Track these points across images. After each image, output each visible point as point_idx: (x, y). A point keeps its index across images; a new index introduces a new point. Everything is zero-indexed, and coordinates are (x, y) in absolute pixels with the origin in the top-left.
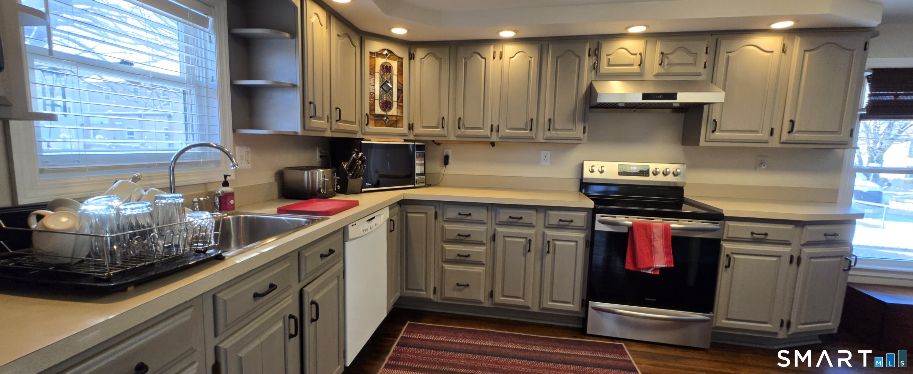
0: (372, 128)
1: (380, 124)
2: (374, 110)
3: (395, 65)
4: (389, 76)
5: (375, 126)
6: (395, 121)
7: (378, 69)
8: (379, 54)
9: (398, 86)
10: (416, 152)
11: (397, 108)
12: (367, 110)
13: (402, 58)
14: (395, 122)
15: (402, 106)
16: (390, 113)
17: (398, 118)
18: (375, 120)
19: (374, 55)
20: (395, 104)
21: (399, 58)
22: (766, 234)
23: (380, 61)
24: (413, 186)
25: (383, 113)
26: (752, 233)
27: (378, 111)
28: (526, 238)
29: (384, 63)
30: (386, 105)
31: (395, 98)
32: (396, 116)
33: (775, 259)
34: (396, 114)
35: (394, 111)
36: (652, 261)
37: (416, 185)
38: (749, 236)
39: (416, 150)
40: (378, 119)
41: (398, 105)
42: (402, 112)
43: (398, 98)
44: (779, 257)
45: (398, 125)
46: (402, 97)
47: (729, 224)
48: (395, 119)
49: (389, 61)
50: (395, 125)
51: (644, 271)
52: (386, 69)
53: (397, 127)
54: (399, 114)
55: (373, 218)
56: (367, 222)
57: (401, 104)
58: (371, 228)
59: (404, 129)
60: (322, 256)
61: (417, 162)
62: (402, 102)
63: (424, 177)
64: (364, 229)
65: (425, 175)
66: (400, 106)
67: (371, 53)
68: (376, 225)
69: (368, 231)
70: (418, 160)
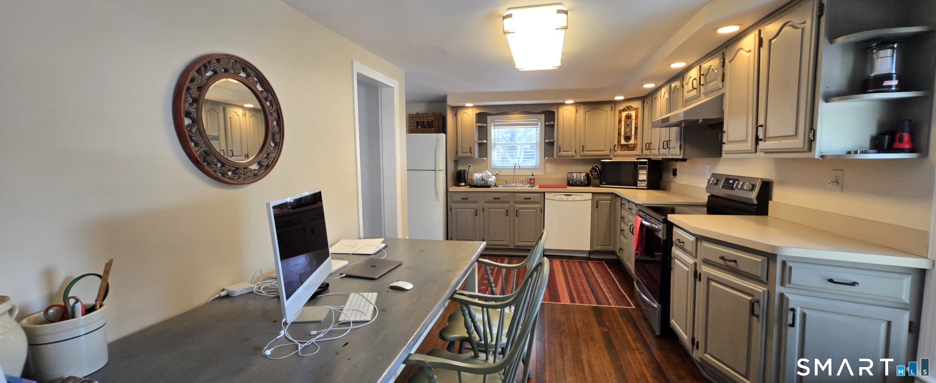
0: (619, 152)
1: (623, 150)
2: (621, 142)
3: (633, 113)
4: (630, 121)
5: (621, 151)
7: (623, 119)
8: (624, 110)
9: (635, 126)
10: (639, 166)
11: (634, 139)
12: (616, 143)
13: (638, 108)
14: (634, 148)
15: (637, 138)
16: (630, 143)
17: (635, 145)
18: (621, 148)
19: (620, 112)
20: (633, 137)
21: (636, 109)
23: (624, 114)
24: (636, 187)
25: (626, 143)
27: (623, 142)
29: (627, 114)
30: (628, 138)
31: (633, 133)
32: (634, 144)
34: (633, 143)
35: (632, 141)
37: (638, 187)
39: (639, 165)
40: (623, 147)
41: (635, 137)
42: (637, 141)
43: (635, 133)
45: (635, 149)
46: (637, 132)
48: (633, 146)
49: (630, 112)
50: (633, 150)
52: (629, 117)
53: (634, 151)
55: (571, 195)
56: (564, 195)
57: (636, 136)
58: (567, 199)
59: (638, 152)
60: (525, 198)
61: (640, 172)
62: (637, 135)
63: (646, 183)
64: (560, 198)
65: (646, 181)
66: (636, 138)
67: (619, 111)
68: (573, 199)
69: (564, 200)
70: (641, 171)
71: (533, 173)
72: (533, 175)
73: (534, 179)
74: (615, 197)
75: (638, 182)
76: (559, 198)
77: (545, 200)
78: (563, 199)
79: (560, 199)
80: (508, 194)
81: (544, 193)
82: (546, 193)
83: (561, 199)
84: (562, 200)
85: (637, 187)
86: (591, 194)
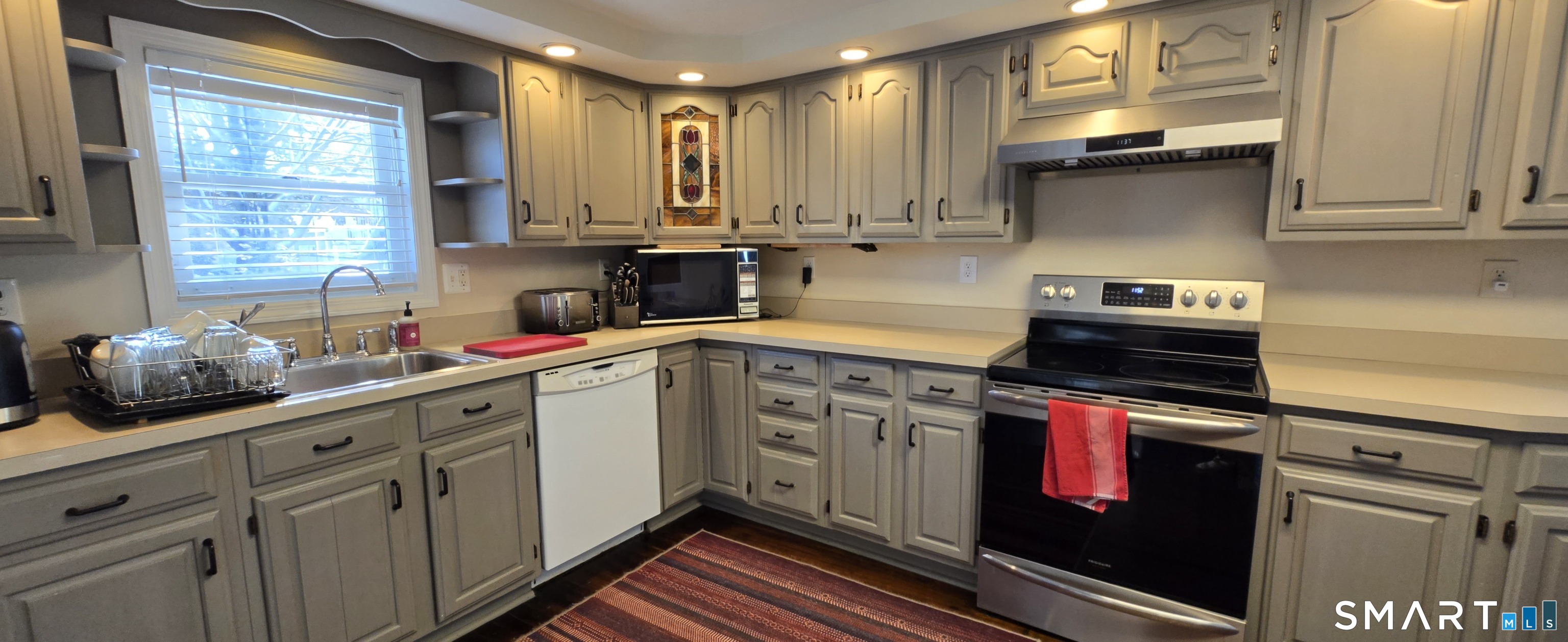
0: (669, 228)
1: (681, 223)
2: (672, 201)
3: (704, 128)
4: (696, 146)
5: (674, 226)
6: (706, 217)
7: (675, 138)
8: (676, 116)
9: (711, 161)
10: (739, 263)
11: (711, 196)
12: (659, 202)
13: (717, 117)
14: (710, 217)
15: (718, 192)
16: (698, 204)
17: (713, 210)
18: (675, 217)
19: (666, 118)
20: (706, 190)
21: (711, 116)
22: (1397, 456)
23: (678, 126)
24: (735, 318)
25: (687, 205)
26: (1357, 450)
27: (679, 201)
28: (877, 415)
29: (685, 127)
30: (692, 192)
31: (706, 180)
32: (710, 208)
33: (1430, 520)
34: (708, 205)
35: (705, 200)
36: (1090, 485)
37: (740, 317)
38: (1349, 455)
39: (739, 261)
40: (678, 214)
41: (711, 191)
42: (719, 201)
43: (712, 179)
44: (1443, 515)
45: (713, 222)
46: (718, 177)
47: (1293, 423)
48: (707, 212)
49: (694, 123)
50: (708, 222)
51: (1077, 503)
52: (690, 136)
53: (711, 225)
54: (713, 205)
55: (611, 365)
56: (592, 370)
57: (716, 189)
58: (602, 379)
59: (723, 227)
60: (466, 411)
61: (742, 279)
62: (718, 185)
63: (757, 304)
64: (583, 379)
65: (757, 301)
66: (715, 192)
67: (663, 116)
68: (617, 375)
69: (594, 384)
70: (743, 277)
71: (408, 304)
72: (408, 313)
73: (416, 327)
74: (699, 349)
75: (740, 305)
76: (580, 383)
77: (539, 400)
78: (591, 381)
79: (584, 386)
80: (388, 413)
81: (532, 375)
82: (541, 375)
83: (586, 382)
84: (589, 385)
85: (738, 316)
86: (656, 350)
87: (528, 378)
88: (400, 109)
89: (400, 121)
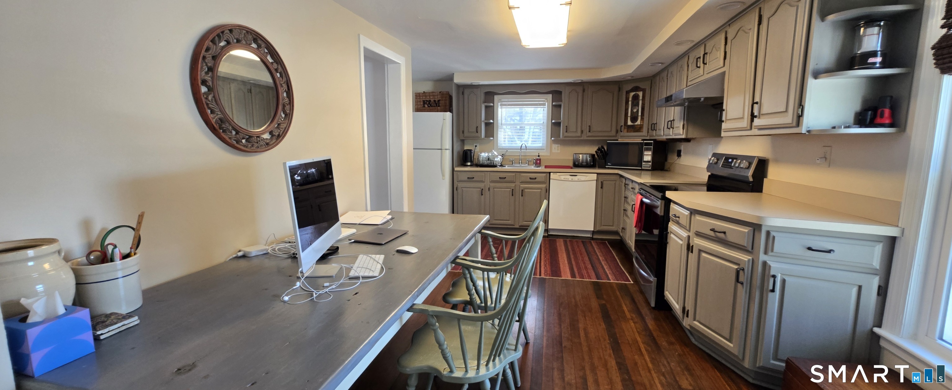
0: (625, 133)
1: (630, 130)
2: (627, 123)
3: (640, 94)
4: (637, 101)
5: (627, 132)
6: (639, 128)
7: (630, 99)
8: (632, 90)
9: (642, 106)
10: (644, 147)
12: (623, 124)
13: (645, 89)
16: (636, 124)
17: (641, 126)
18: (628, 129)
20: (640, 118)
21: (643, 89)
23: (632, 94)
25: (632, 124)
27: (629, 123)
29: (634, 95)
30: (634, 119)
31: (640, 114)
34: (639, 124)
35: (638, 122)
37: (643, 168)
41: (641, 118)
42: (643, 122)
43: (642, 113)
44: (682, 241)
45: (641, 130)
46: (644, 113)
48: (639, 126)
49: (637, 93)
50: (639, 131)
52: (636, 98)
54: (641, 124)
55: (576, 175)
56: (569, 176)
57: (643, 117)
58: (572, 179)
59: (644, 132)
60: (530, 178)
61: (645, 153)
62: (644, 116)
63: (650, 164)
64: (565, 178)
65: (651, 163)
66: (642, 119)
67: (626, 91)
68: (578, 179)
69: (569, 180)
71: (539, 154)
72: (539, 156)
73: (540, 160)
74: (620, 178)
75: (643, 163)
76: (564, 179)
77: (551, 180)
78: (568, 179)
79: (565, 180)
80: (514, 174)
81: (550, 173)
82: (551, 173)
83: (566, 179)
84: (567, 180)
85: (641, 167)
86: (596, 174)
87: (549, 174)
88: (547, 103)
89: (546, 106)
